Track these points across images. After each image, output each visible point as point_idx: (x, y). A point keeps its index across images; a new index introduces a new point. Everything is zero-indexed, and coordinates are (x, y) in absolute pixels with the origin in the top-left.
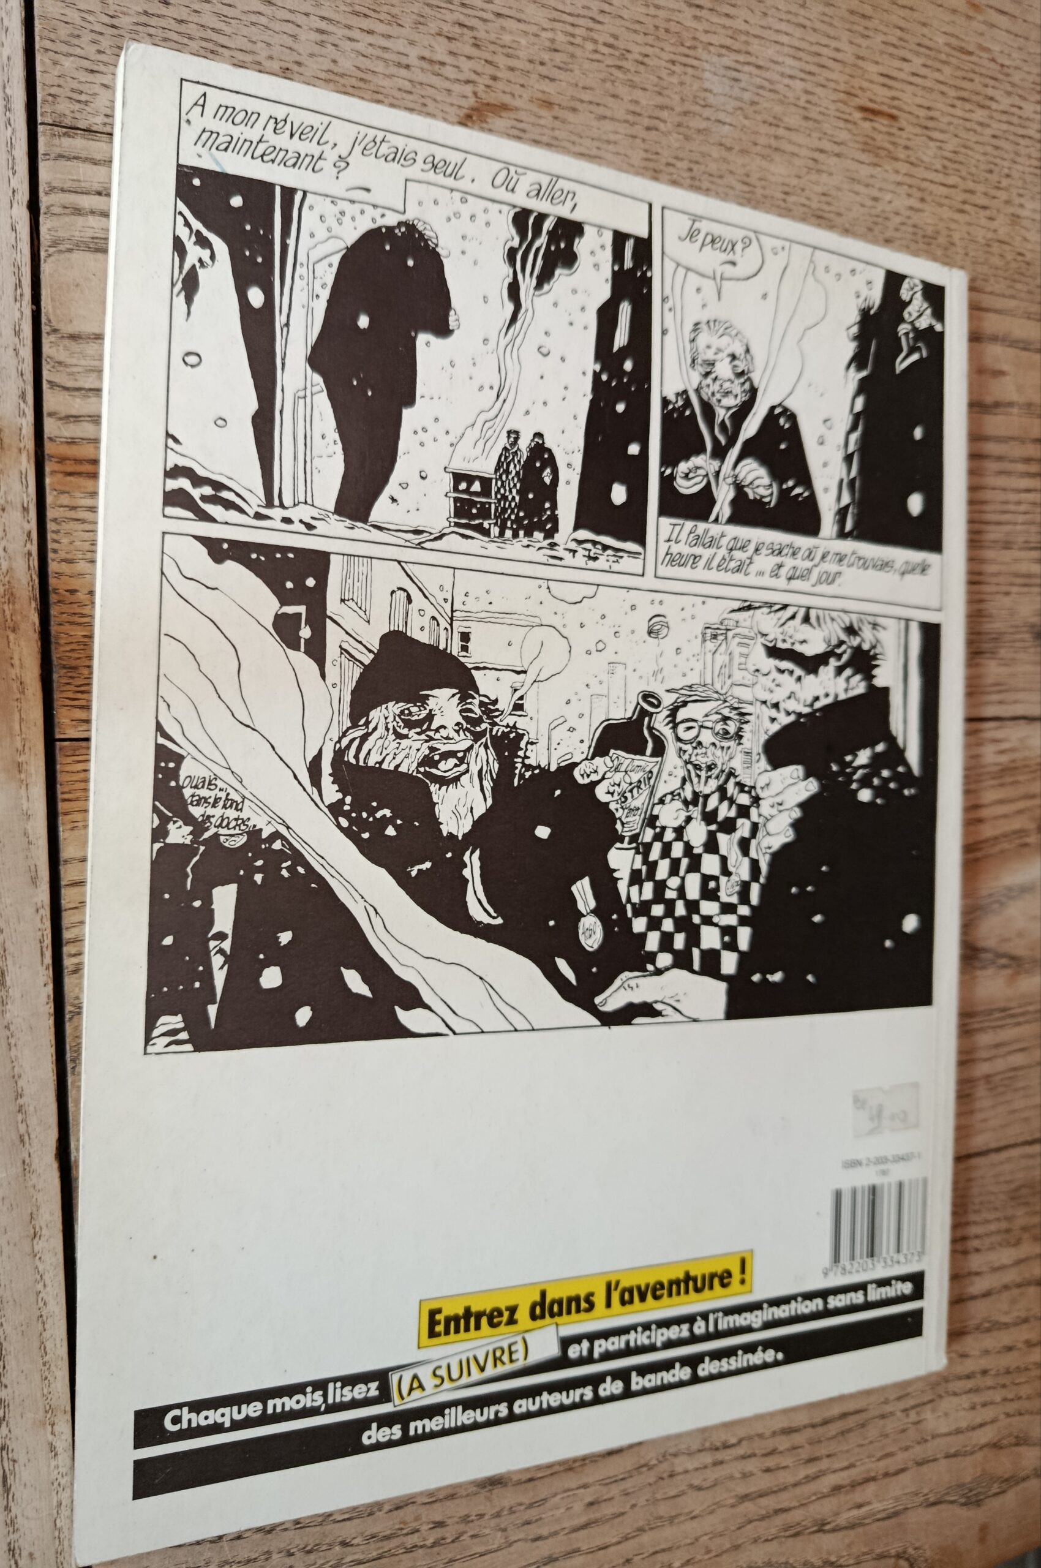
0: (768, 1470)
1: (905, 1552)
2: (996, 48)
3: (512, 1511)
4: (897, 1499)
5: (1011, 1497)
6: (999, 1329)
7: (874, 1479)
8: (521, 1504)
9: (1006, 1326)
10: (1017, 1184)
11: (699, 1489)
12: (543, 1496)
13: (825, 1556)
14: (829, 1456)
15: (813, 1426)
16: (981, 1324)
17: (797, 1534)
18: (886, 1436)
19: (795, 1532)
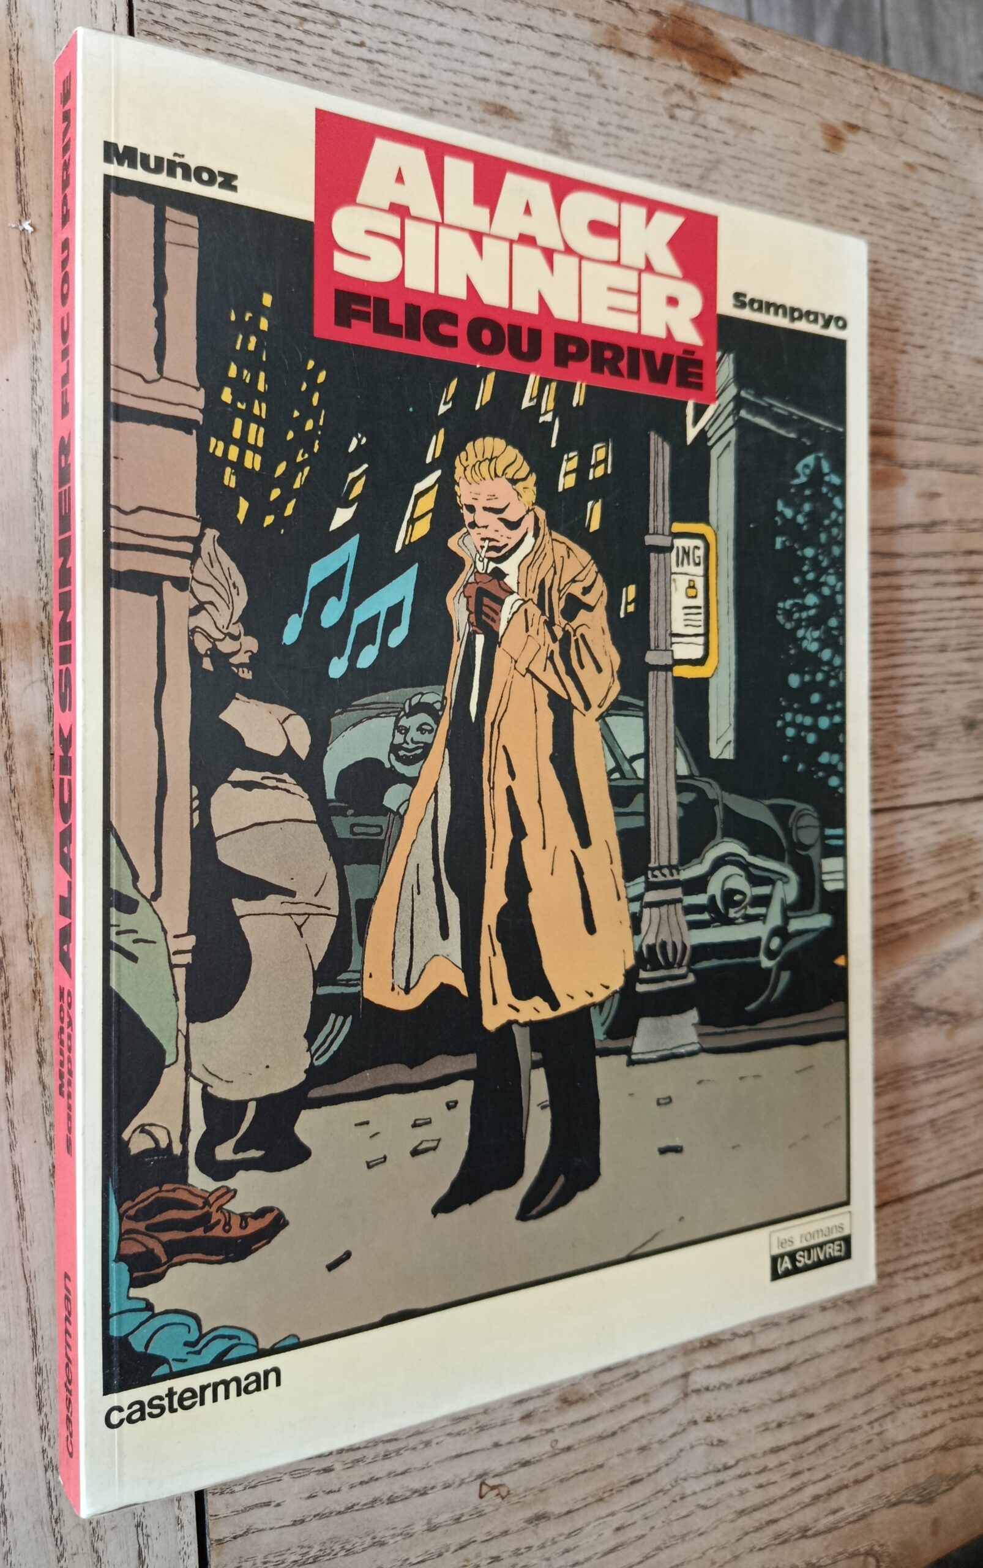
0: (760, 1486)
1: (872, 1549)
2: (928, 203)
3: (554, 1542)
4: (865, 1503)
5: (957, 1494)
6: (945, 1344)
7: (846, 1487)
8: (561, 1535)
9: (951, 1340)
10: (958, 1213)
11: (705, 1508)
12: (579, 1526)
13: (807, 1559)
14: (809, 1469)
15: (796, 1443)
16: (931, 1340)
17: (785, 1542)
18: (854, 1447)
19: (783, 1540)
